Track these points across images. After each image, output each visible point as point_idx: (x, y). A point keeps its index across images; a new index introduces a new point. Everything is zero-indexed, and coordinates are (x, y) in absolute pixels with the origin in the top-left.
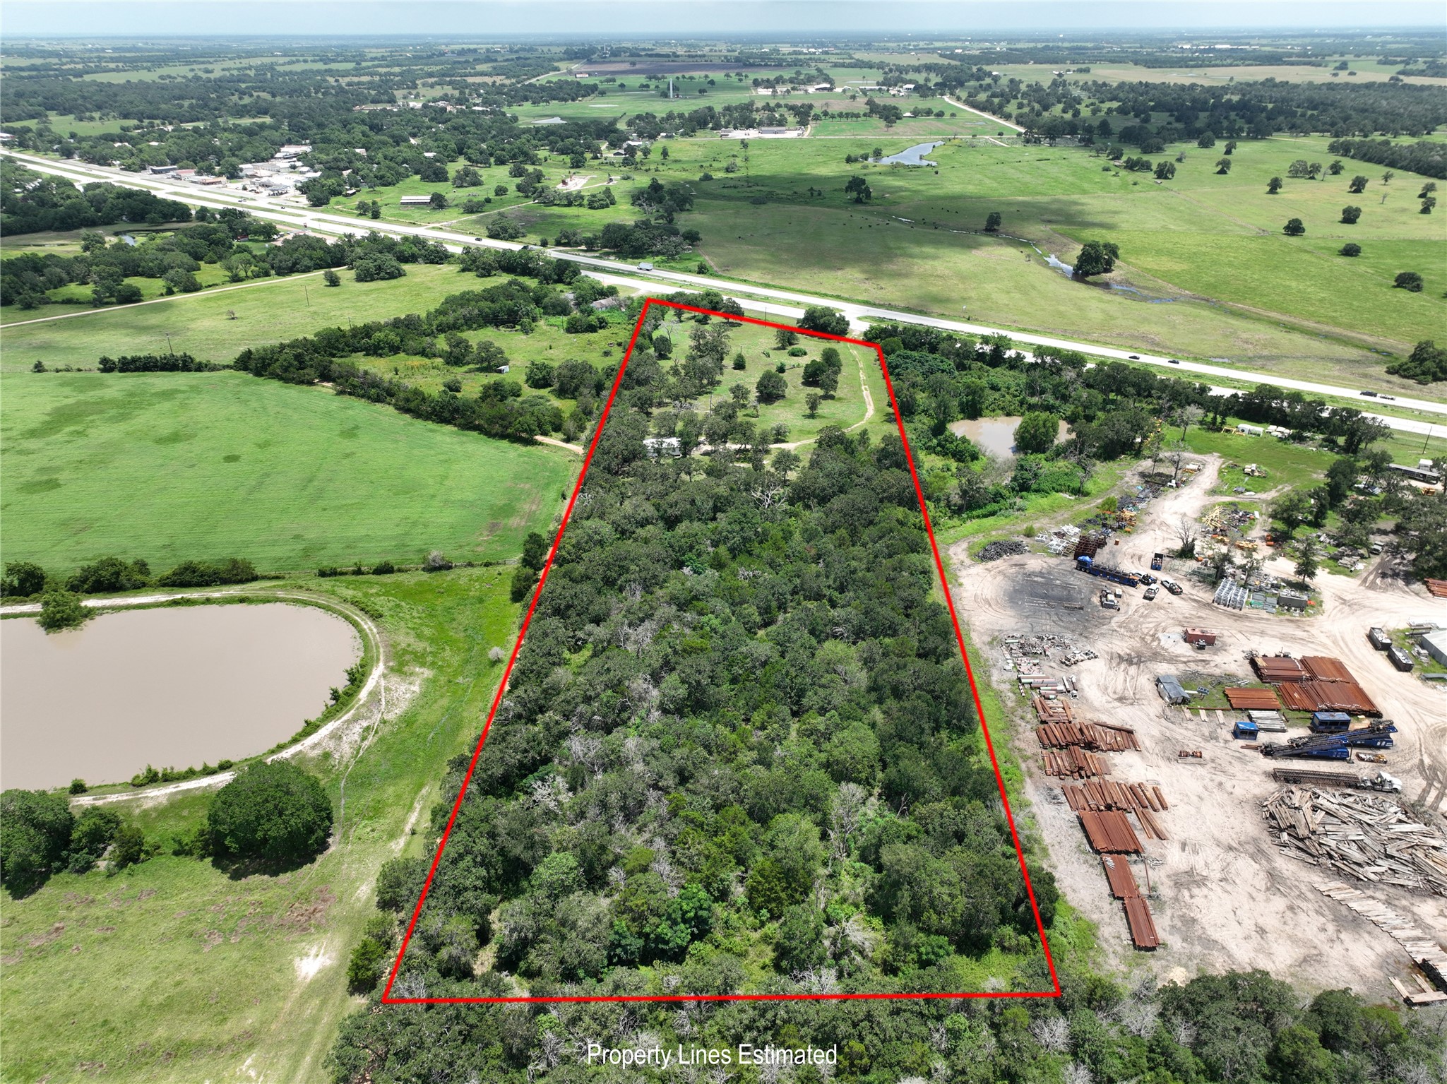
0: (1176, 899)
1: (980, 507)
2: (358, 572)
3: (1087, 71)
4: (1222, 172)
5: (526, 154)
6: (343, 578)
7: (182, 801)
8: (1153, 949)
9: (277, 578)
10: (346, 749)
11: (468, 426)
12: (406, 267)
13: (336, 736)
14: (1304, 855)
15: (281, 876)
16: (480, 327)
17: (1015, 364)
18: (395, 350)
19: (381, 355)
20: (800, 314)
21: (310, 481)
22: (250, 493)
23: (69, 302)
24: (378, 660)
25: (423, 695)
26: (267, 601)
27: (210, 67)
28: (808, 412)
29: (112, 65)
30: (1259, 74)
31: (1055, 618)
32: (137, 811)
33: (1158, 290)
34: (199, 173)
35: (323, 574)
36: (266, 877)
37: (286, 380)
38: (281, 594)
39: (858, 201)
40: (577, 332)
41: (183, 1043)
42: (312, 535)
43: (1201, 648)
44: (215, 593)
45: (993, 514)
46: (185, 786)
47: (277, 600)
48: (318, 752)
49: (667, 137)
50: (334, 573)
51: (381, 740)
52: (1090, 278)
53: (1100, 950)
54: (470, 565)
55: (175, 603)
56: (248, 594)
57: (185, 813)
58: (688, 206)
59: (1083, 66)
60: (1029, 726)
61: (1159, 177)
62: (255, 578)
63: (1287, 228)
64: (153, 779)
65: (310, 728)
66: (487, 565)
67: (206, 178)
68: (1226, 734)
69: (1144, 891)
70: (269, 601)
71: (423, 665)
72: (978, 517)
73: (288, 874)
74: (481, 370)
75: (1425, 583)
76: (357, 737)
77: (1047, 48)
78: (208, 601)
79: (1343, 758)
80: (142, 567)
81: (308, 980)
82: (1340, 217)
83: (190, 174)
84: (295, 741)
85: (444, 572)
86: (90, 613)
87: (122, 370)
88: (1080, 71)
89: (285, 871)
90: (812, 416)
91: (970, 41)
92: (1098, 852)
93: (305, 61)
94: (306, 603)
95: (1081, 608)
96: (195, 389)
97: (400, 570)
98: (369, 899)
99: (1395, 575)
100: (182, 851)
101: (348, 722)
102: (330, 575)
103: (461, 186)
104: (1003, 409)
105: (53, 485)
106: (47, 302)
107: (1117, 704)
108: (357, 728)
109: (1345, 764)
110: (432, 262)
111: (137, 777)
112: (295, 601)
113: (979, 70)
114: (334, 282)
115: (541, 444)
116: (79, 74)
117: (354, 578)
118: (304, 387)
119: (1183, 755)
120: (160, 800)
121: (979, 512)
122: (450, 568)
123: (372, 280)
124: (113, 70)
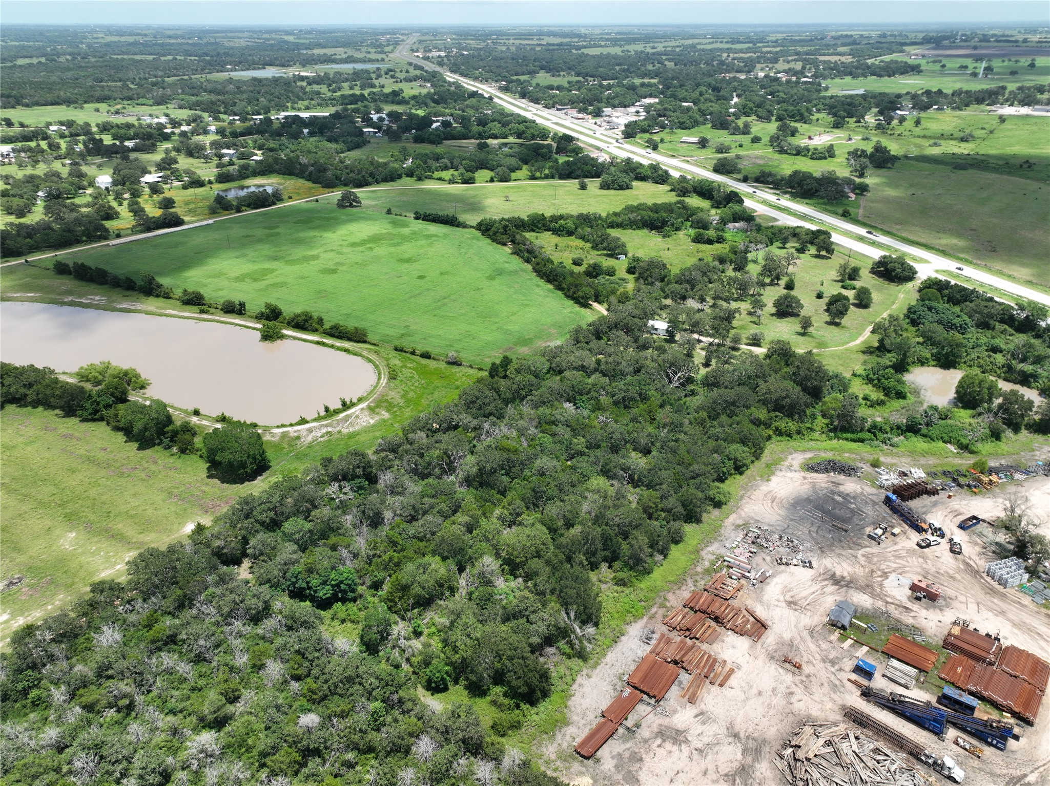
0: (646, 741)
1: (853, 432)
2: (413, 353)
5: (802, 115)
6: (404, 354)
8: (587, 758)
9: (375, 345)
10: (310, 438)
11: (559, 288)
12: (635, 184)
13: (310, 430)
14: (787, 771)
15: (225, 484)
16: (639, 228)
18: (570, 233)
19: (559, 235)
21: (445, 298)
22: (410, 298)
23: (440, 179)
24: (367, 401)
25: (373, 426)
26: (355, 354)
27: (656, 45)
28: (800, 330)
29: (603, 43)
31: (814, 529)
34: (579, 112)
35: (396, 349)
37: (494, 240)
38: (365, 353)
40: (699, 242)
41: (121, 534)
42: (413, 328)
43: (918, 599)
44: (338, 343)
45: (862, 441)
48: (296, 434)
49: (938, 109)
50: (401, 350)
51: (330, 440)
53: (553, 738)
54: (471, 366)
55: (318, 343)
56: (351, 349)
58: (889, 165)
60: (693, 588)
62: (365, 342)
65: (303, 421)
67: (581, 115)
68: (849, 665)
69: (629, 723)
71: (388, 411)
72: (847, 439)
74: (608, 255)
76: (319, 435)
78: (332, 346)
79: (938, 733)
80: (320, 321)
83: (574, 113)
84: (291, 425)
85: (455, 367)
86: (282, 337)
87: (423, 220)
90: (804, 334)
92: (628, 683)
93: (721, 42)
94: (370, 361)
95: (846, 531)
96: (445, 236)
97: (434, 359)
101: (322, 426)
102: (398, 350)
103: (734, 134)
104: (980, 367)
105: (334, 271)
106: (430, 178)
107: (784, 605)
108: (324, 431)
109: (935, 738)
110: (657, 183)
112: (367, 359)
114: (583, 187)
115: (591, 308)
116: (579, 48)
117: (407, 355)
118: (499, 246)
119: (787, 660)
121: (849, 436)
122: (460, 365)
123: (608, 189)
124: (601, 46)
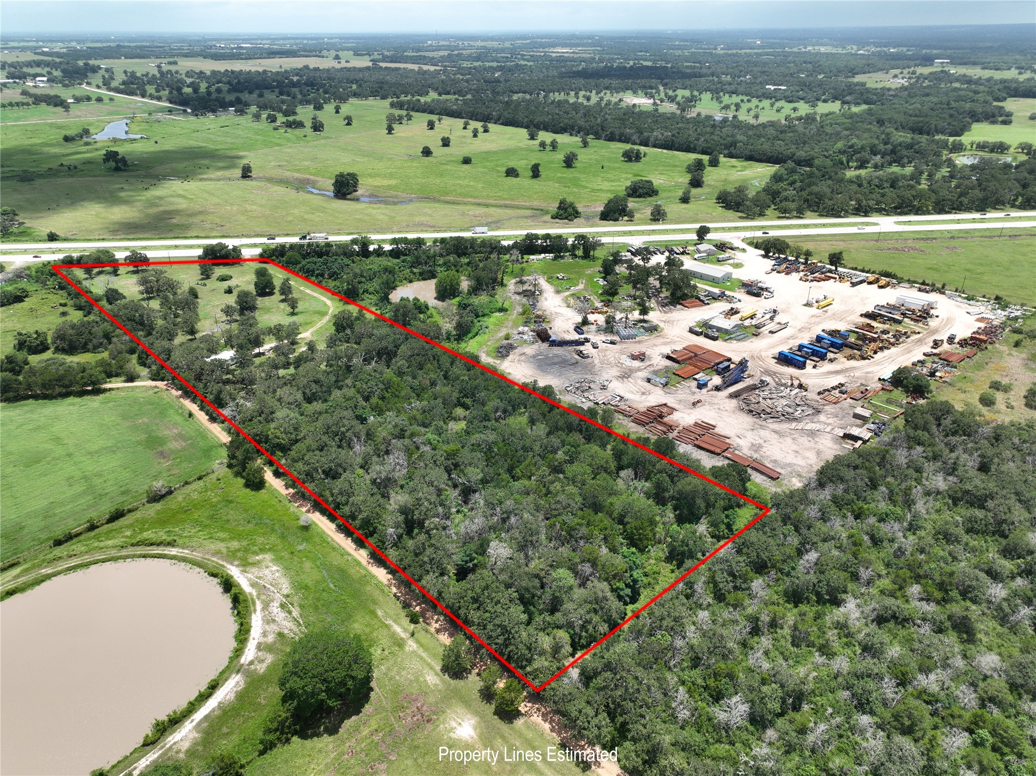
0: (762, 457)
1: (469, 332)
2: (92, 527)
3: (175, 63)
4: (349, 124)
6: (81, 538)
7: (211, 726)
8: (778, 477)
9: (12, 566)
10: (288, 624)
13: (269, 620)
14: (776, 419)
15: (364, 710)
17: (379, 253)
20: (200, 252)
24: (223, 566)
25: (290, 569)
28: (290, 311)
30: (297, 63)
31: (572, 371)
32: (182, 756)
33: (396, 197)
35: (58, 543)
36: (354, 718)
38: (46, 571)
39: (117, 169)
43: (643, 360)
45: (477, 334)
46: (198, 716)
47: (49, 577)
48: (272, 636)
50: (70, 537)
51: (302, 606)
52: (348, 197)
53: (765, 488)
54: (187, 483)
56: (9, 586)
57: (225, 730)
59: (171, 60)
60: (626, 421)
61: (315, 131)
63: (422, 152)
64: (164, 728)
66: (200, 478)
68: (696, 389)
69: (750, 459)
70: (43, 581)
72: (472, 338)
73: (367, 706)
75: (680, 304)
76: (283, 614)
77: (118, 46)
81: (475, 737)
82: (441, 143)
85: (171, 496)
88: (170, 63)
89: (363, 706)
90: (293, 314)
91: (43, 42)
92: (718, 454)
94: (86, 565)
95: (576, 363)
97: (130, 511)
98: (443, 681)
99: (667, 305)
100: (267, 747)
102: (66, 541)
104: (405, 279)
107: (644, 396)
108: (275, 609)
109: (743, 382)
111: (147, 736)
112: (69, 569)
113: (86, 64)
115: (110, 389)
117: (92, 534)
119: (694, 404)
120: (191, 736)
121: (470, 335)
122: (172, 492)
